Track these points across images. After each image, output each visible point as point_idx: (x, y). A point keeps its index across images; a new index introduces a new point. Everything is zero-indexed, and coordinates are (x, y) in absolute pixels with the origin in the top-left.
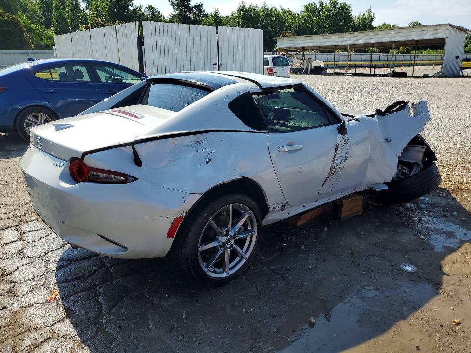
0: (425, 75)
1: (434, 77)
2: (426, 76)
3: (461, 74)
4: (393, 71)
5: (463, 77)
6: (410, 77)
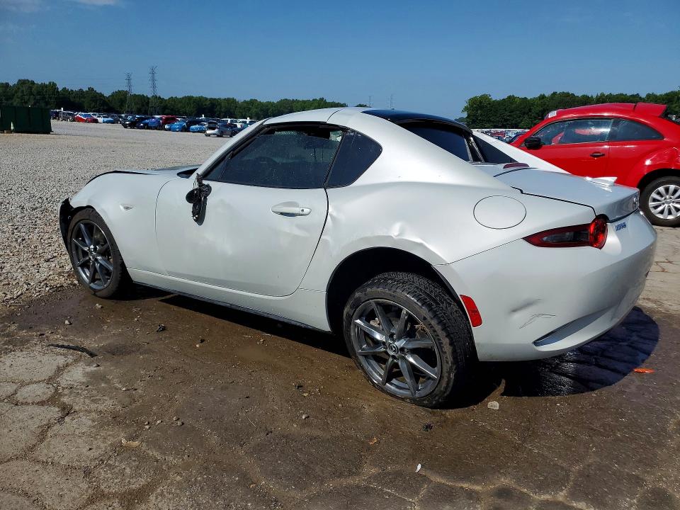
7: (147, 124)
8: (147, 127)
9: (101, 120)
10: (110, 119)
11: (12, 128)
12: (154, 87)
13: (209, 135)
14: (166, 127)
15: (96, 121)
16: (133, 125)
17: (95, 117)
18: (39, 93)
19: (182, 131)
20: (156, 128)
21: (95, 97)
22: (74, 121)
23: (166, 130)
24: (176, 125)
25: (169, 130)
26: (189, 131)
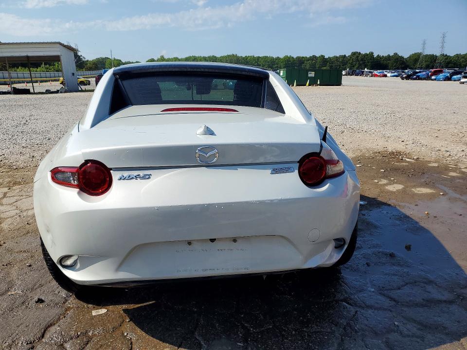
0: (47, 90)
1: (61, 92)
2: (48, 92)
3: (80, 89)
4: (14, 88)
5: (82, 91)
6: (32, 93)
7: (418, 76)
8: (419, 78)
9: (389, 75)
10: (396, 74)
11: (319, 83)
12: (442, 47)
13: (463, 83)
14: (433, 77)
15: (385, 76)
16: (409, 77)
17: (386, 73)
18: (362, 60)
19: (445, 80)
20: (425, 79)
21: (397, 59)
22: (372, 76)
23: (432, 80)
24: (441, 76)
25: (435, 80)
26: (451, 80)
